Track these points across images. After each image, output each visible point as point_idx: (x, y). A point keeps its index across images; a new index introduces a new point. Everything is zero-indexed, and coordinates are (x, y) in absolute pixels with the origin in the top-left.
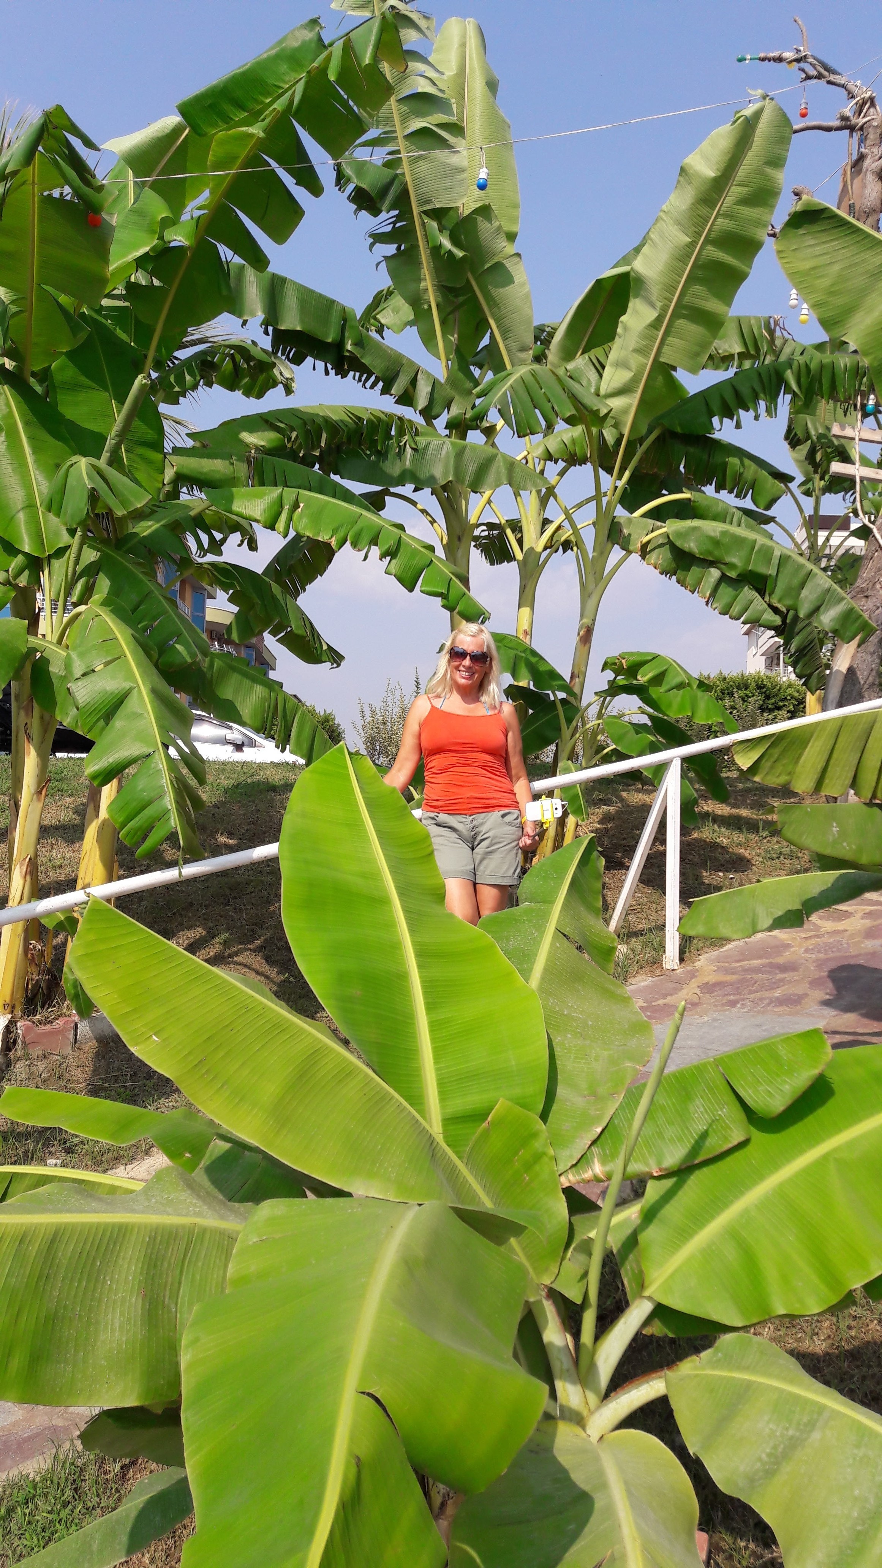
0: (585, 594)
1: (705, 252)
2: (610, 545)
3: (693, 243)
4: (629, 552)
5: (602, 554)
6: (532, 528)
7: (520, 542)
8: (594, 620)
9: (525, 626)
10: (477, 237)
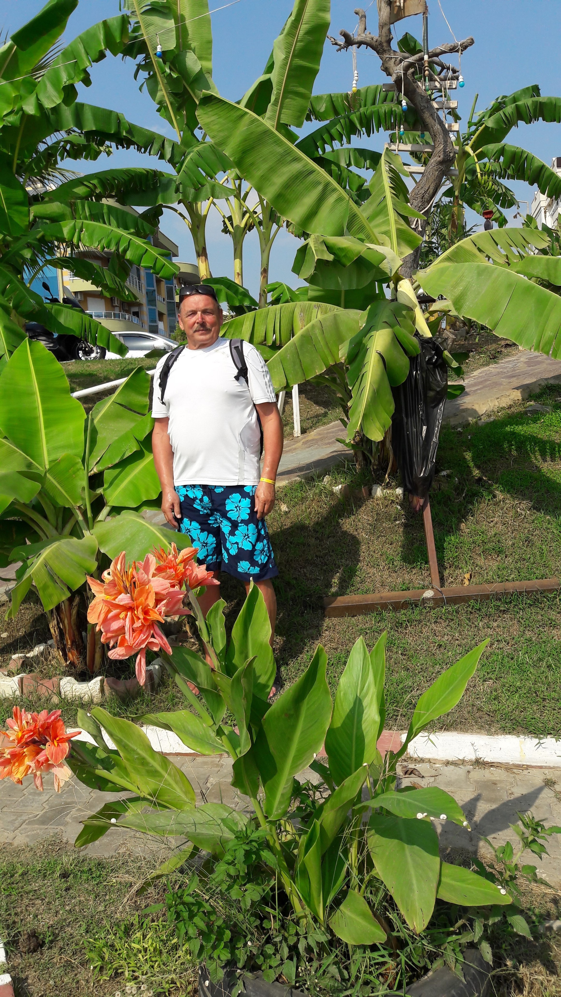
0: (263, 251)
1: (294, 62)
2: (271, 223)
3: (287, 58)
4: (279, 227)
5: (269, 229)
6: (237, 216)
7: (232, 224)
8: (268, 265)
9: (238, 270)
10: (185, 65)
